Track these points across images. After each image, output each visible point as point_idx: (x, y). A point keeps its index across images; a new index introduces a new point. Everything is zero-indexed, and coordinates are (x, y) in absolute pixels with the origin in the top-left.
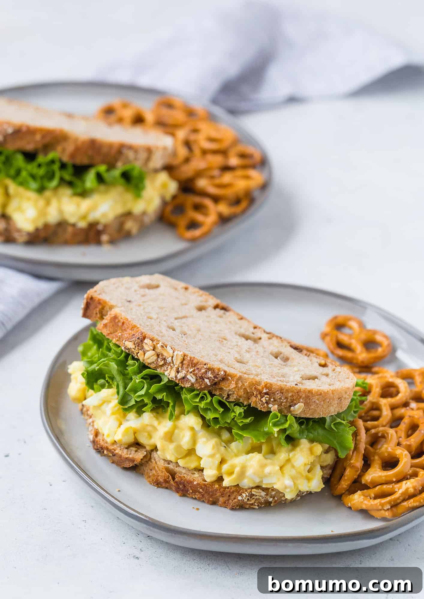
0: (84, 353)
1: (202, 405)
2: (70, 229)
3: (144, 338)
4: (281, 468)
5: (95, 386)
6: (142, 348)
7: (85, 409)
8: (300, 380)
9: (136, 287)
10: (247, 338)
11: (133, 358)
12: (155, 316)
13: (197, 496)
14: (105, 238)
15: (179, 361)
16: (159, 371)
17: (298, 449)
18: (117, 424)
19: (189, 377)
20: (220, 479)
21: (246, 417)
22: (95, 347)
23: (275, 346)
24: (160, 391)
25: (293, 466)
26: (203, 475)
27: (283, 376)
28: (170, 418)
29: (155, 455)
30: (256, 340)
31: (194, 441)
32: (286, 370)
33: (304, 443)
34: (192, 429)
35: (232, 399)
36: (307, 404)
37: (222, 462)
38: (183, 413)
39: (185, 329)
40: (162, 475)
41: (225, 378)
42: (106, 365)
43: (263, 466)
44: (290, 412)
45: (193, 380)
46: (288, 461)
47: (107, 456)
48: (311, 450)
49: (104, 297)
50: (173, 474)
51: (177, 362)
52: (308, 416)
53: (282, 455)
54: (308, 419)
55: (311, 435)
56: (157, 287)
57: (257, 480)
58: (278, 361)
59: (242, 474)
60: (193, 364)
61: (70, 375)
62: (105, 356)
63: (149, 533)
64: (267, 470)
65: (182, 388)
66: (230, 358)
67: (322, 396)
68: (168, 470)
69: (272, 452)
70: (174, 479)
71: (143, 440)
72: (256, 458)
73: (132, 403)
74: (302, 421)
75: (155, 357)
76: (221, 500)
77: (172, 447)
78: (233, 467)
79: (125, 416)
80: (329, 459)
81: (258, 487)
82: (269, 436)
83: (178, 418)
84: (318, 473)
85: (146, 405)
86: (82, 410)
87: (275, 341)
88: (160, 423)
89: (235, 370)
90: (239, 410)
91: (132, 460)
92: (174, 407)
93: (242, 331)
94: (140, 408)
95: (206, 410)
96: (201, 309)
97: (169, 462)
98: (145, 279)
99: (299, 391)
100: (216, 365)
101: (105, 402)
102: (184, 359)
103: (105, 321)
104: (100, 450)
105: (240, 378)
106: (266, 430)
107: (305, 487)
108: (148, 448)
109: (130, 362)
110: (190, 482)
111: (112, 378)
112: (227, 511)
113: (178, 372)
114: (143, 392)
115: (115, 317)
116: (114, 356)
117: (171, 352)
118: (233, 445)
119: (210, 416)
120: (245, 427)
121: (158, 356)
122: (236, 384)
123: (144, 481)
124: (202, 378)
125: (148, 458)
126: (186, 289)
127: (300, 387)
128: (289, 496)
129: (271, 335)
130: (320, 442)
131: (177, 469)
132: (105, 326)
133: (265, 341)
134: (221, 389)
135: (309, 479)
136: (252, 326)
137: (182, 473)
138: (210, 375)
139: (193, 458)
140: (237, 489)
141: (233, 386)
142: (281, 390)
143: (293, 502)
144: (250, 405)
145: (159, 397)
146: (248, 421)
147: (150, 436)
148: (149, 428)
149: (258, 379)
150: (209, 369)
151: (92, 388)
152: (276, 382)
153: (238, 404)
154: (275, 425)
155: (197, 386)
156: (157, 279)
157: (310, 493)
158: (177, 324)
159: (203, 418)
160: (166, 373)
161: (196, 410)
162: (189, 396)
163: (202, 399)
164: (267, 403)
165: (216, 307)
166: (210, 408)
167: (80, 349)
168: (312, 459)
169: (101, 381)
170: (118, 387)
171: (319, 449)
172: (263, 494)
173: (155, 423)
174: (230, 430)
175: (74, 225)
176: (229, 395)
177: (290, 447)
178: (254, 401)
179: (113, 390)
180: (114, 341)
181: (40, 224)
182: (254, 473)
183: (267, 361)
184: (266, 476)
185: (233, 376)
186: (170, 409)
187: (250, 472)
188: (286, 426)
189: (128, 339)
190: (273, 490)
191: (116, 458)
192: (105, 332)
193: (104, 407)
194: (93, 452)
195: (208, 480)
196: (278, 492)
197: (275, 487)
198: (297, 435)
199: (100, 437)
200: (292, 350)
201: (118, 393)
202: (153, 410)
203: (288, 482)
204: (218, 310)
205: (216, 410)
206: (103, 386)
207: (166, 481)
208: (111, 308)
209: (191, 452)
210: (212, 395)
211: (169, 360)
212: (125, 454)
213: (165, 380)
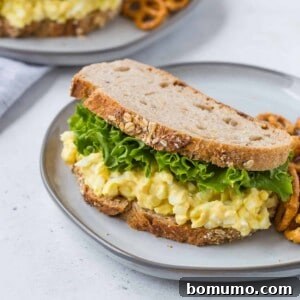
0: (72, 125)
1: (173, 164)
2: (52, 25)
3: (124, 112)
4: (238, 211)
5: (85, 151)
6: (123, 120)
7: (76, 169)
8: (248, 141)
9: (111, 70)
10: (203, 108)
11: (115, 129)
12: (129, 94)
13: (171, 236)
14: (79, 31)
15: (153, 130)
16: (137, 138)
17: (250, 196)
18: (103, 181)
19: (161, 142)
20: (189, 222)
21: (208, 172)
22: (81, 119)
23: (225, 114)
24: (138, 154)
25: (247, 210)
26: (174, 220)
27: (235, 138)
28: (147, 175)
29: (135, 204)
30: (210, 109)
31: (167, 192)
32: (237, 133)
33: (254, 191)
34: (165, 183)
35: (196, 159)
36: (256, 160)
37: (191, 208)
38: (157, 170)
39: (154, 103)
40: (142, 221)
41: (191, 142)
42: (93, 135)
43: (223, 211)
44: (243, 167)
45: (165, 145)
46: (243, 205)
47: (97, 206)
48: (260, 196)
49: (88, 80)
50: (150, 220)
51: (152, 131)
52: (257, 170)
53: (238, 201)
54: (256, 172)
55: (259, 185)
56: (127, 69)
57: (219, 222)
58: (229, 126)
59: (207, 217)
60: (165, 131)
61: (62, 142)
62: (91, 127)
63: (134, 268)
64: (227, 214)
65: (156, 151)
66: (192, 126)
67: (267, 153)
68: (146, 217)
69: (229, 199)
70: (151, 223)
71: (125, 193)
72: (217, 205)
73: (116, 164)
74: (252, 174)
75: (133, 128)
76: (190, 239)
77: (149, 198)
78: (199, 212)
79: (109, 174)
80: (273, 202)
81: (219, 228)
82: (227, 187)
83: (153, 175)
84: (266, 215)
85: (126, 165)
86: (73, 171)
87: (225, 110)
88: (138, 179)
89: (198, 135)
90: (202, 167)
91: (117, 210)
92: (149, 166)
93: (198, 102)
94: (122, 168)
95: (176, 168)
96: (164, 86)
97: (147, 210)
98: (118, 64)
99: (249, 151)
100: (183, 132)
101: (93, 163)
102: (157, 128)
103: (90, 99)
104: (90, 202)
105: (202, 142)
106: (224, 182)
107: (256, 226)
108: (130, 199)
109: (113, 131)
110: (164, 226)
111: (99, 144)
112: (196, 247)
113: (152, 138)
114: (124, 155)
115: (99, 96)
116: (99, 127)
117: (146, 122)
118: (198, 195)
119: (180, 172)
120: (207, 181)
121: (136, 126)
122: (200, 146)
123: (127, 226)
124: (172, 143)
125: (130, 207)
126: (150, 70)
127: (250, 147)
128: (244, 234)
129: (222, 105)
130: (266, 189)
131: (153, 216)
132: (90, 103)
133: (217, 110)
134: (187, 151)
135: (259, 220)
136: (205, 98)
137: (158, 218)
138: (178, 140)
139: (166, 206)
140: (203, 230)
141: (197, 148)
142: (236, 150)
143: (246, 238)
144: (210, 163)
145: (138, 159)
146: (210, 175)
147: (131, 190)
148: (130, 184)
149: (216, 141)
150: (177, 136)
151: (82, 153)
152: (231, 143)
153: (201, 162)
154: (232, 178)
155: (168, 149)
156: (126, 63)
157: (259, 230)
158: (147, 99)
159: (173, 174)
160: (143, 140)
161: (168, 168)
162: (162, 158)
163: (173, 159)
164: (225, 161)
165: (175, 84)
166: (179, 166)
167: (69, 121)
168: (261, 203)
169: (89, 147)
170: (104, 152)
171: (265, 195)
172: (223, 233)
173: (135, 179)
174: (195, 183)
175: (55, 22)
176: (194, 156)
177: (243, 195)
178: (214, 160)
179: (100, 154)
180: (98, 114)
181: (28, 22)
182: (217, 217)
183: (221, 127)
184: (226, 219)
185: (197, 141)
186: (146, 168)
187: (213, 216)
188: (241, 178)
189: (110, 114)
190: (231, 229)
191: (103, 208)
192: (90, 108)
193: (92, 167)
194: (85, 204)
195: (180, 223)
196: (235, 230)
197: (234, 227)
198: (248, 185)
199: (89, 192)
200: (239, 116)
201: (104, 156)
202: (132, 169)
203: (244, 223)
204: (177, 86)
205: (184, 168)
206: (91, 151)
207: (145, 226)
208: (94, 88)
209: (165, 201)
210: (181, 156)
211: (145, 129)
212: (111, 204)
213: (142, 146)
